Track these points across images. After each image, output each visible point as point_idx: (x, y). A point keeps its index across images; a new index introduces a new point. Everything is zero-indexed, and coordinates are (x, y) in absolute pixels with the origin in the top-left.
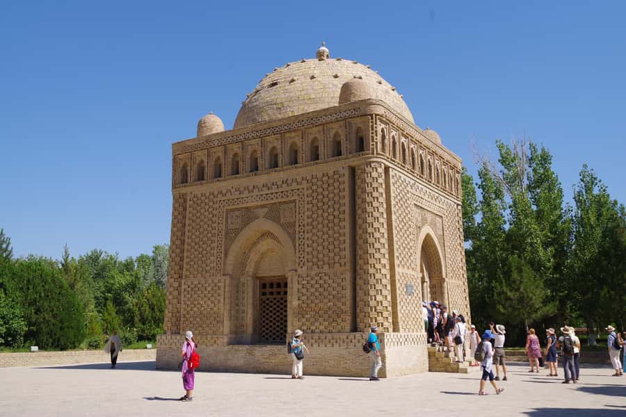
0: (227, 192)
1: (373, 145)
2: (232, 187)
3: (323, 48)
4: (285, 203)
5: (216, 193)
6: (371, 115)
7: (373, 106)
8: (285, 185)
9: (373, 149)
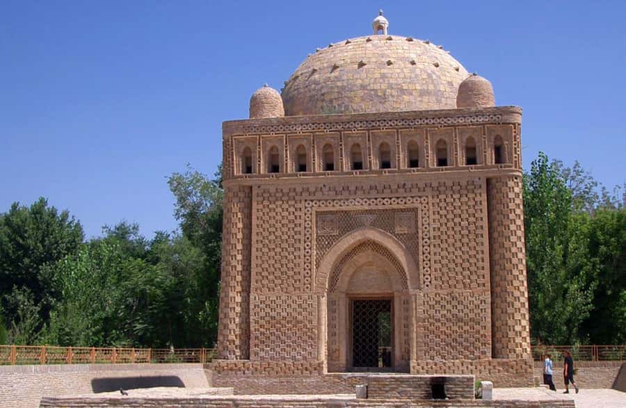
0: (316, 191)
1: (516, 157)
2: (324, 186)
3: (381, 19)
4: (402, 210)
5: (299, 190)
6: (514, 124)
7: (516, 115)
8: (401, 190)
9: (516, 161)
